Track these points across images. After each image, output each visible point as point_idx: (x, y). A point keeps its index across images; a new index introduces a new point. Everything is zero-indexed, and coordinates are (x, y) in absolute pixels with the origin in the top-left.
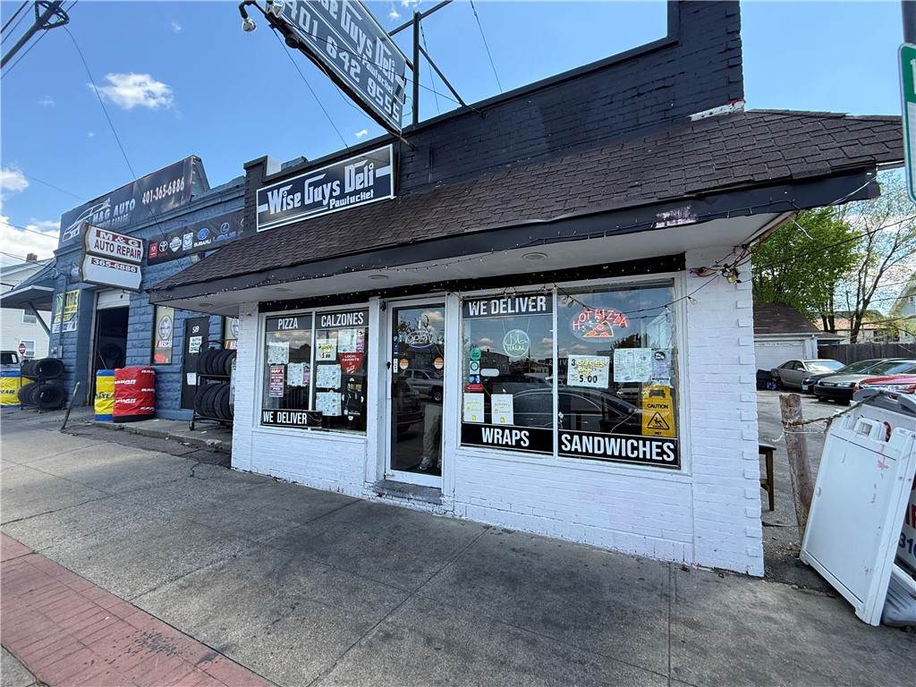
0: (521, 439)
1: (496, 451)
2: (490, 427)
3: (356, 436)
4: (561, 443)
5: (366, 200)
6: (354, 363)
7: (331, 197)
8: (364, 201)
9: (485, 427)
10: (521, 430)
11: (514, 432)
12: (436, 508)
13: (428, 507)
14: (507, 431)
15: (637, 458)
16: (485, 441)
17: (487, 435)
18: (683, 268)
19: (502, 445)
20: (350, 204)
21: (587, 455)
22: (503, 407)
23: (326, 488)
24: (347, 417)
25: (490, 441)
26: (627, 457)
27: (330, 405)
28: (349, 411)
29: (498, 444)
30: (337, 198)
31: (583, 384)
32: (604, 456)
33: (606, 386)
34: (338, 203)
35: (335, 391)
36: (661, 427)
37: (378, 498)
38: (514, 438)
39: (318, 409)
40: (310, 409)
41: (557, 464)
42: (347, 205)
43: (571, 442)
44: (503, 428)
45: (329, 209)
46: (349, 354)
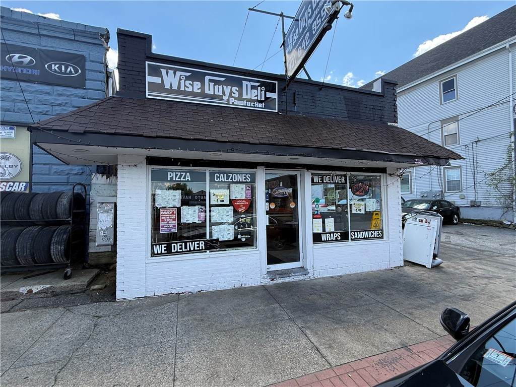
0: (338, 237)
1: (328, 244)
2: (325, 234)
3: (249, 250)
4: (351, 236)
5: (259, 108)
6: (244, 205)
7: (230, 96)
8: (257, 107)
9: (323, 234)
10: (337, 233)
11: (335, 234)
12: (305, 277)
13: (301, 278)
14: (332, 234)
15: (373, 237)
16: (323, 240)
17: (324, 237)
18: (386, 173)
19: (330, 241)
20: (246, 106)
21: (359, 239)
22: (330, 224)
23: (231, 287)
24: (240, 239)
25: (325, 240)
26: (370, 238)
27: (225, 233)
28: (242, 235)
29: (329, 241)
30: (235, 98)
31: (357, 212)
32: (365, 239)
33: (364, 213)
34: (236, 102)
35: (230, 224)
36: (377, 226)
37: (271, 282)
38: (335, 237)
39: (215, 237)
40: (208, 238)
41: (350, 244)
42: (244, 106)
43: (354, 235)
44: (330, 233)
45: (228, 104)
46: (240, 200)
